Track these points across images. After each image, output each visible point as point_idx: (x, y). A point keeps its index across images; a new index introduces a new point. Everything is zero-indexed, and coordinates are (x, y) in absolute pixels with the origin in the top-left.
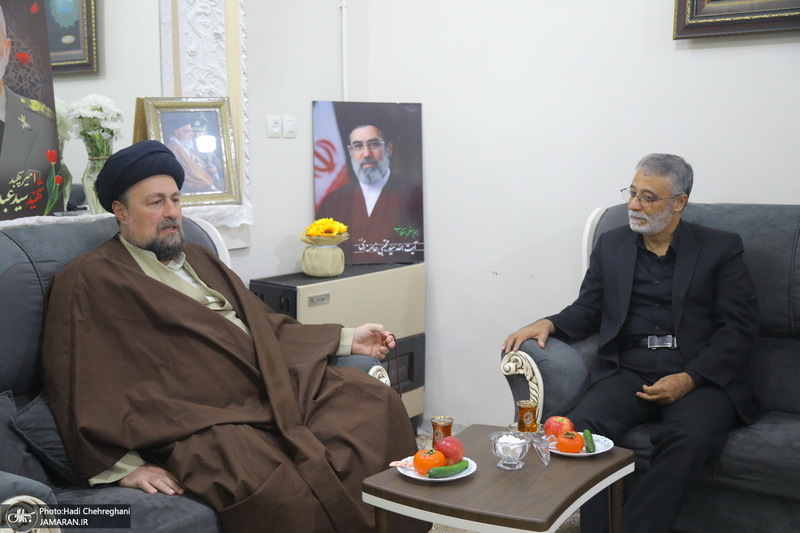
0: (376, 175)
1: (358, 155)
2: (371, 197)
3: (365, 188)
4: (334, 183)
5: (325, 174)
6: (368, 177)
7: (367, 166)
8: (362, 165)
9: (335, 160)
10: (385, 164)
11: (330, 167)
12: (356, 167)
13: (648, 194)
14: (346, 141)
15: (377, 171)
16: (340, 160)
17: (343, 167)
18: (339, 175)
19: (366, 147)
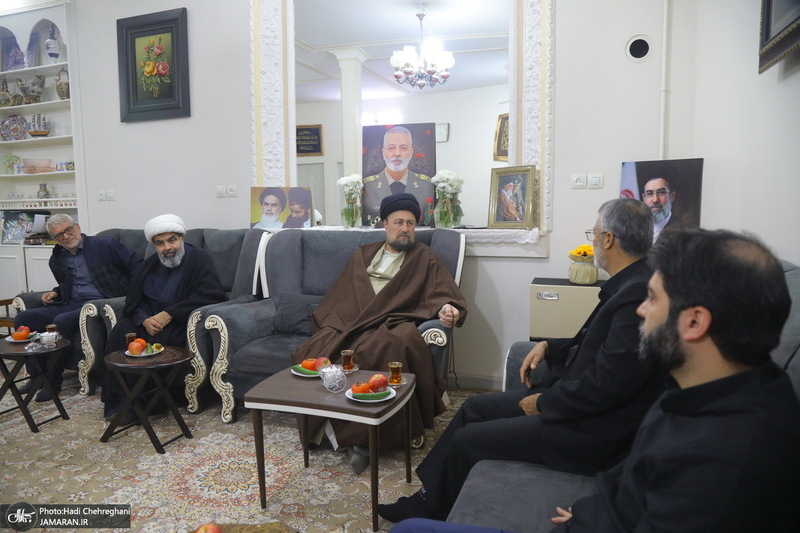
0: (660, 216)
1: (650, 200)
6: (655, 217)
7: (655, 209)
10: (668, 208)
15: (661, 213)
19: (655, 195)
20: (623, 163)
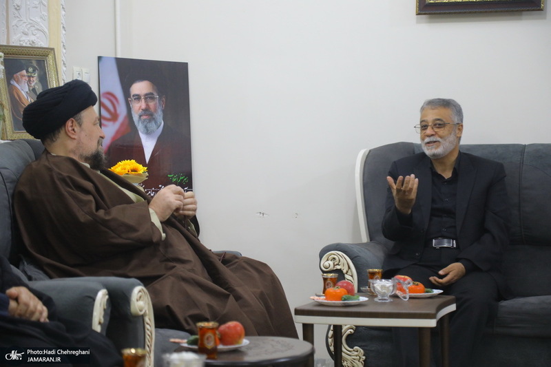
0: (152, 126)
1: (138, 107)
2: (149, 146)
3: (143, 137)
4: (117, 132)
5: (110, 124)
6: (146, 127)
7: (145, 117)
8: (140, 116)
9: (118, 111)
10: (159, 116)
11: (114, 117)
12: (136, 118)
13: (438, 122)
14: (127, 93)
15: (153, 123)
16: (122, 110)
17: (125, 118)
18: (122, 124)
19: (143, 100)
20: (100, 58)
